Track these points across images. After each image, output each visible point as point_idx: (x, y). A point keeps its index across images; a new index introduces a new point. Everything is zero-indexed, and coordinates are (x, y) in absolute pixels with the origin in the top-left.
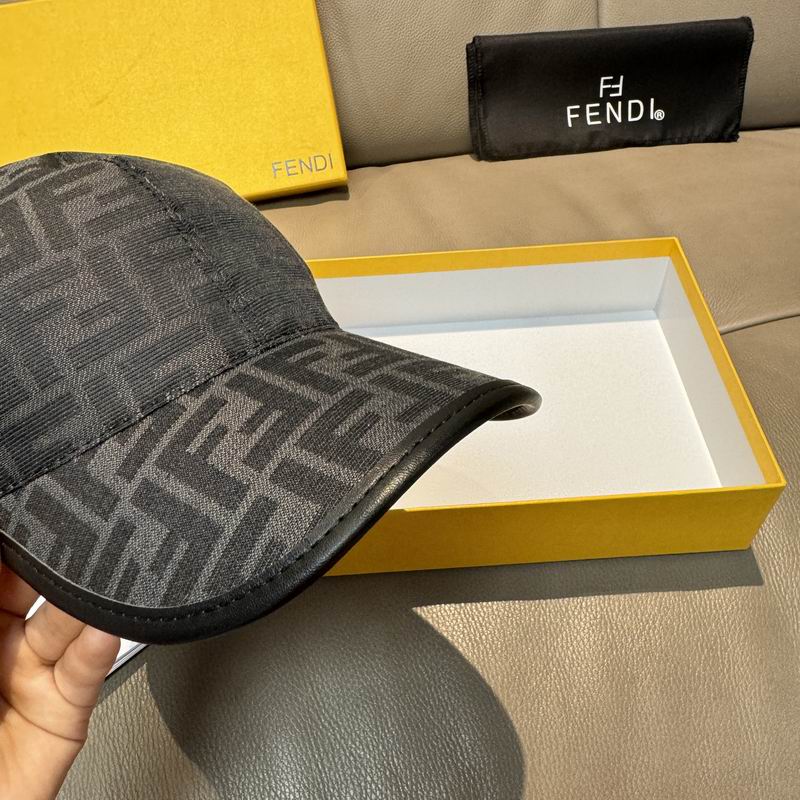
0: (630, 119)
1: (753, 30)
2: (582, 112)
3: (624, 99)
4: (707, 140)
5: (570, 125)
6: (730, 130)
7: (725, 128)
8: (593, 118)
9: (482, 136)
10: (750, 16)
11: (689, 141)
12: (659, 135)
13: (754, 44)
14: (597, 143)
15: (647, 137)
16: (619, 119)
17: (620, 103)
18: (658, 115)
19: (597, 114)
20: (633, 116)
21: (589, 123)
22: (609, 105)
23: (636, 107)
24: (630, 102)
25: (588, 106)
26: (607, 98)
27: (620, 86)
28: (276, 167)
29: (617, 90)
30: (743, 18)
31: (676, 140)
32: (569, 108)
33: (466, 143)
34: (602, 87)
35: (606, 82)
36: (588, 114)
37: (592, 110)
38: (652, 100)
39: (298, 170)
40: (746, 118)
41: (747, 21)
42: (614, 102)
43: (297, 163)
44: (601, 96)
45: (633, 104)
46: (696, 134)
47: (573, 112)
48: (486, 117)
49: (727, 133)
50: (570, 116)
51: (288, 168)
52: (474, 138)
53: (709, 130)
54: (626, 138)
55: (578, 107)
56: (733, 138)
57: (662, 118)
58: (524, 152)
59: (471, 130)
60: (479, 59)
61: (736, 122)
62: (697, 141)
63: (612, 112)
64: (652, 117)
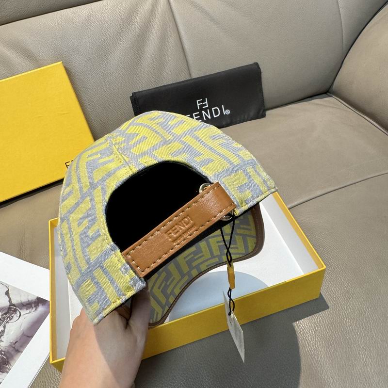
0: (215, 116)
1: (260, 68)
3: (210, 108)
4: (253, 119)
6: (261, 112)
7: (259, 112)
12: (229, 121)
13: (262, 74)
15: (224, 123)
16: (210, 117)
17: (208, 110)
18: (227, 112)
19: (199, 117)
20: (216, 115)
22: (203, 112)
23: (216, 111)
24: (213, 109)
26: (201, 109)
27: (206, 103)
28: (67, 164)
29: (205, 105)
30: (255, 63)
31: (238, 122)
34: (198, 105)
35: (199, 102)
36: (195, 118)
38: (223, 106)
40: (267, 105)
42: (206, 110)
44: (199, 108)
45: (214, 109)
46: (246, 117)
49: (260, 114)
53: (252, 114)
55: (189, 115)
56: (263, 116)
57: (229, 113)
60: (137, 103)
61: (263, 109)
62: (247, 120)
63: (206, 115)
64: (224, 114)
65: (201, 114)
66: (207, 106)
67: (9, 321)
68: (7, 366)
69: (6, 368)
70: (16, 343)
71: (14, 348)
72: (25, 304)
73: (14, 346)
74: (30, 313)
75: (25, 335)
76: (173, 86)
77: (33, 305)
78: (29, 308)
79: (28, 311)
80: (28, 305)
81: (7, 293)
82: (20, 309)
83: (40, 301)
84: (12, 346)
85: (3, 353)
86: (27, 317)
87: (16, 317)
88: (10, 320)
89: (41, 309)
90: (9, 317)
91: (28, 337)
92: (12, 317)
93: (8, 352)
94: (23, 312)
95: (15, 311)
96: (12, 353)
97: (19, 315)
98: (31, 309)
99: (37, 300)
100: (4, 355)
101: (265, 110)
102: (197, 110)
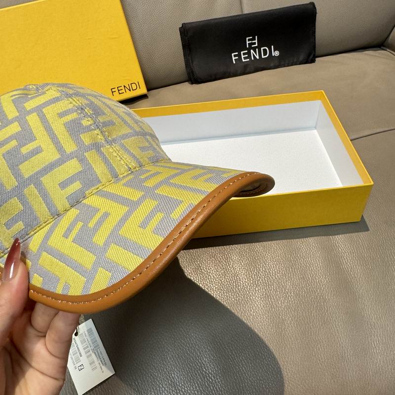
0: (263, 57)
1: (316, 8)
2: (239, 55)
3: (259, 47)
4: (301, 63)
5: (234, 62)
6: (312, 57)
7: (309, 56)
8: (245, 58)
9: (192, 72)
10: (314, 2)
11: (292, 65)
12: (277, 63)
13: (317, 15)
14: (248, 70)
15: (272, 65)
16: (258, 57)
17: (257, 49)
18: (276, 53)
19: (247, 56)
20: (264, 55)
21: (243, 61)
22: (252, 51)
23: (265, 51)
24: (262, 49)
25: (242, 52)
27: (256, 41)
28: (113, 90)
29: (255, 43)
30: (311, 3)
31: (286, 65)
32: (233, 54)
33: (185, 77)
34: (248, 42)
35: (249, 40)
36: (243, 56)
37: (244, 54)
38: (272, 46)
39: (123, 91)
40: (318, 51)
41: (313, 4)
42: (254, 49)
43: (123, 88)
44: (248, 47)
46: (295, 60)
47: (235, 56)
48: (192, 62)
49: (310, 59)
50: (234, 58)
51: (119, 90)
52: (188, 74)
53: (301, 58)
54: (262, 66)
55: (237, 53)
56: (313, 61)
57: (278, 55)
58: (214, 77)
59: (187, 70)
60: (186, 34)
61: (314, 53)
62: (296, 64)
63: (254, 54)
64: (273, 55)
65: (249, 53)
66: (256, 45)
101: (315, 57)
102: (245, 49)
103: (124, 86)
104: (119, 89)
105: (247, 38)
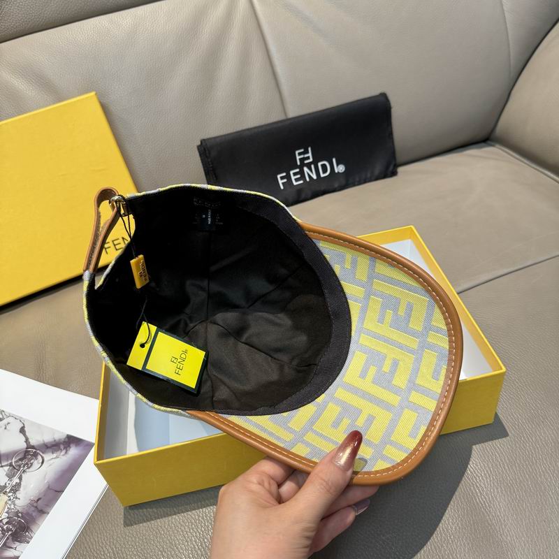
0: (322, 175)
1: (389, 101)
2: (288, 177)
3: (315, 162)
4: (377, 179)
5: (282, 187)
6: (391, 168)
7: (387, 167)
8: (297, 180)
10: (386, 92)
11: (365, 182)
12: (343, 181)
14: (303, 196)
15: (336, 185)
16: (315, 177)
17: (313, 166)
18: (340, 169)
19: (299, 176)
20: (324, 173)
21: (295, 183)
22: (306, 169)
23: (324, 167)
24: (320, 164)
25: (292, 172)
26: (303, 165)
27: (310, 155)
28: (106, 246)
29: (308, 158)
31: (357, 183)
32: (279, 176)
34: (298, 157)
35: (300, 154)
36: (293, 178)
37: (295, 174)
38: (334, 160)
39: (122, 245)
40: (400, 157)
41: (384, 95)
42: (309, 166)
43: (121, 240)
44: (299, 163)
46: (369, 175)
47: (282, 178)
49: (389, 171)
50: (281, 182)
51: (115, 245)
53: (377, 170)
54: (323, 188)
55: (284, 174)
56: (394, 174)
57: (344, 170)
60: (208, 155)
61: (393, 163)
62: (370, 180)
63: (309, 173)
64: (336, 171)
65: (302, 173)
66: (311, 160)
67: (27, 470)
68: (27, 533)
69: (26, 536)
70: (38, 500)
71: (36, 507)
72: (49, 446)
73: (35, 504)
74: (57, 457)
75: (51, 489)
76: (260, 130)
77: (62, 447)
78: (57, 451)
79: (55, 455)
80: (54, 446)
81: (22, 431)
82: (43, 453)
83: (71, 441)
84: (33, 506)
85: (20, 515)
86: (52, 464)
87: (36, 463)
88: (28, 468)
89: (74, 451)
90: (27, 464)
91: (56, 491)
92: (32, 464)
93: (28, 514)
94: (48, 457)
95: (35, 455)
96: (34, 514)
97: (41, 461)
98: (58, 453)
99: (67, 440)
100: (22, 517)
101: (397, 166)
102: (296, 166)
103: (123, 238)
104: (115, 242)
105: (297, 152)
